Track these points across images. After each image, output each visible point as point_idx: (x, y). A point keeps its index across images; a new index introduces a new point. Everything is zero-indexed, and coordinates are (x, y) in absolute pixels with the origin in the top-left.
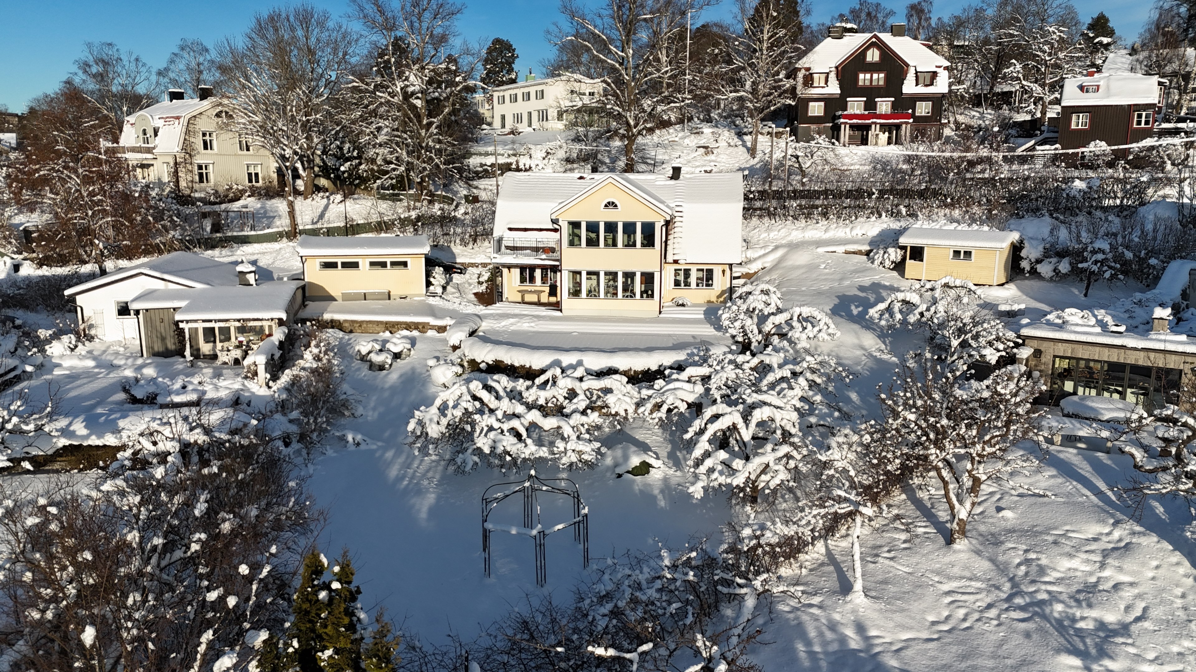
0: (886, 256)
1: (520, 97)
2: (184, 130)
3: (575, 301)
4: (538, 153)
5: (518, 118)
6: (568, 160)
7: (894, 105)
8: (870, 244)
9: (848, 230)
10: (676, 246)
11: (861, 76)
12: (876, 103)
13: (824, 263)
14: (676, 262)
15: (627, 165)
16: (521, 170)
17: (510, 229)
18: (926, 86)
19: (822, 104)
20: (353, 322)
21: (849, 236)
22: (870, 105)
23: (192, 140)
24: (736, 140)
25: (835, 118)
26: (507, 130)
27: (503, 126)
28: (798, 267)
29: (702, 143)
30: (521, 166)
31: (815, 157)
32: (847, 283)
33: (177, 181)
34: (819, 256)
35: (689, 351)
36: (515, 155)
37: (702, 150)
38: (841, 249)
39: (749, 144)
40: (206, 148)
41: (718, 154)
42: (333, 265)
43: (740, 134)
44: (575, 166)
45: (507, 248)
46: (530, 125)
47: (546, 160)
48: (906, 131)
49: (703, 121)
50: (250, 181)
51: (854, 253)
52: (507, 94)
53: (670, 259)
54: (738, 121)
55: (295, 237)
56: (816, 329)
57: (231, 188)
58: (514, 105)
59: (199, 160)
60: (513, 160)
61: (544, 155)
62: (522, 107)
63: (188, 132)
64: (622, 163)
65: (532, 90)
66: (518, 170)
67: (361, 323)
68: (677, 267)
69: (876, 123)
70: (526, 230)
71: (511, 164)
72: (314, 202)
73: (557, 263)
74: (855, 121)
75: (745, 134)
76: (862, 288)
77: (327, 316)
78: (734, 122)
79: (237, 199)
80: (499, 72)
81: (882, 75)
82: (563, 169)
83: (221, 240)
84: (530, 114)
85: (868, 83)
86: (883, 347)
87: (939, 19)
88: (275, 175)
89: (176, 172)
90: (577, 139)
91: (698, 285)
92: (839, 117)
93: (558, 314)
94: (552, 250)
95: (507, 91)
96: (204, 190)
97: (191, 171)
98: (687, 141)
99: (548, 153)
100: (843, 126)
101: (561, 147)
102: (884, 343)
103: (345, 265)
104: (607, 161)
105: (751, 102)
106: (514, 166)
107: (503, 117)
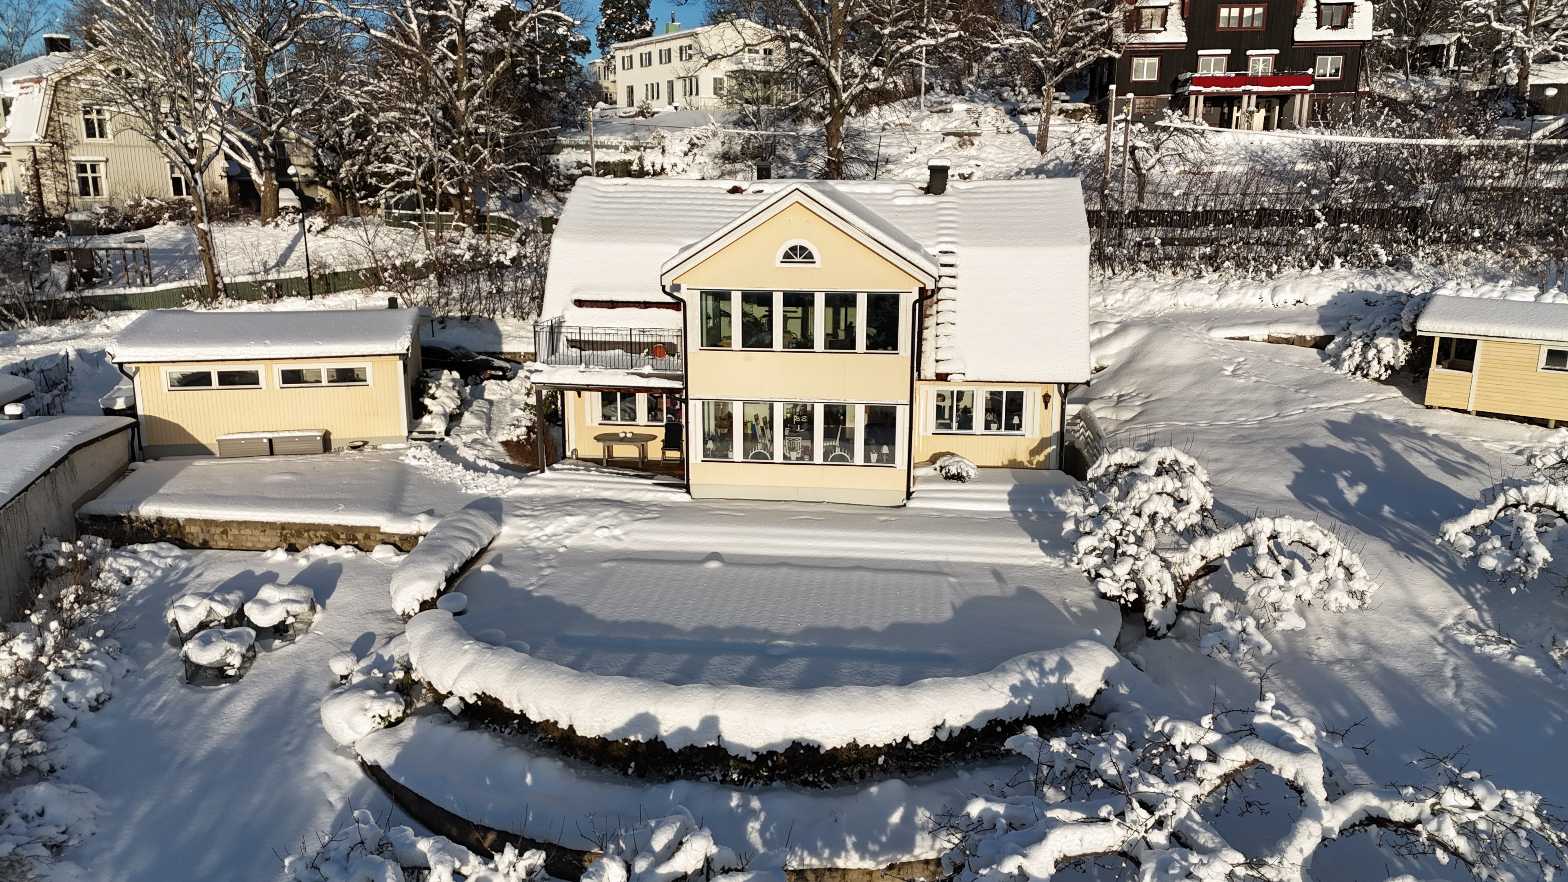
0: (1372, 353)
1: (655, 58)
2: (48, 102)
3: (717, 469)
4: (676, 145)
5: (653, 91)
6: (726, 157)
7: (1278, 62)
8: (1323, 321)
9: (1266, 293)
10: (941, 342)
11: (1224, 12)
12: (1247, 58)
13: (1230, 362)
14: (942, 377)
15: (829, 163)
16: (648, 174)
17: (580, 303)
18: (1335, 28)
19: (1155, 60)
20: (209, 523)
21: (1268, 304)
22: (1238, 62)
23: (64, 119)
24: (1009, 122)
25: (1176, 84)
26: (634, 110)
27: (631, 104)
28: (1177, 371)
29: (952, 126)
30: (648, 167)
31: (1163, 151)
32: (1295, 412)
33: (40, 194)
34: (1216, 348)
35: (1015, 679)
36: (637, 148)
37: (953, 140)
38: (1259, 333)
39: (1033, 130)
40: (91, 134)
41: (982, 146)
42: (200, 380)
43: (1014, 113)
44: (738, 166)
45: (572, 344)
46: (671, 100)
47: (690, 157)
48: (1302, 105)
49: (949, 92)
50: (177, 190)
51: (1288, 341)
52: (636, 54)
53: (929, 369)
54: (1007, 94)
55: (215, 297)
56: (1317, 578)
57: (138, 204)
58: (645, 70)
59: (77, 155)
60: (633, 156)
61: (686, 148)
62: (660, 74)
63: (55, 105)
64: (818, 162)
65: (675, 45)
66: (642, 173)
67: (226, 526)
68: (943, 387)
69: (1249, 93)
70: (613, 304)
71: (630, 163)
72: (278, 230)
73: (678, 385)
74: (1214, 89)
75: (1023, 112)
76: (1335, 428)
77: (148, 510)
78: (999, 95)
79: (149, 223)
80: (625, 20)
81: (1259, 10)
82: (717, 173)
83: (72, 304)
84: (671, 84)
85: (1234, 24)
86: (1473, 615)
88: (225, 182)
89: (37, 176)
90: (742, 122)
91: (987, 427)
92: (1186, 82)
93: (680, 497)
94: (669, 349)
95: (637, 49)
96: (88, 208)
97: (65, 176)
98: (926, 124)
99: (693, 145)
100: (1193, 98)
101: (714, 135)
102: (1470, 598)
103: (227, 379)
104: (792, 156)
105: (1040, 55)
106: (635, 167)
107: (631, 90)
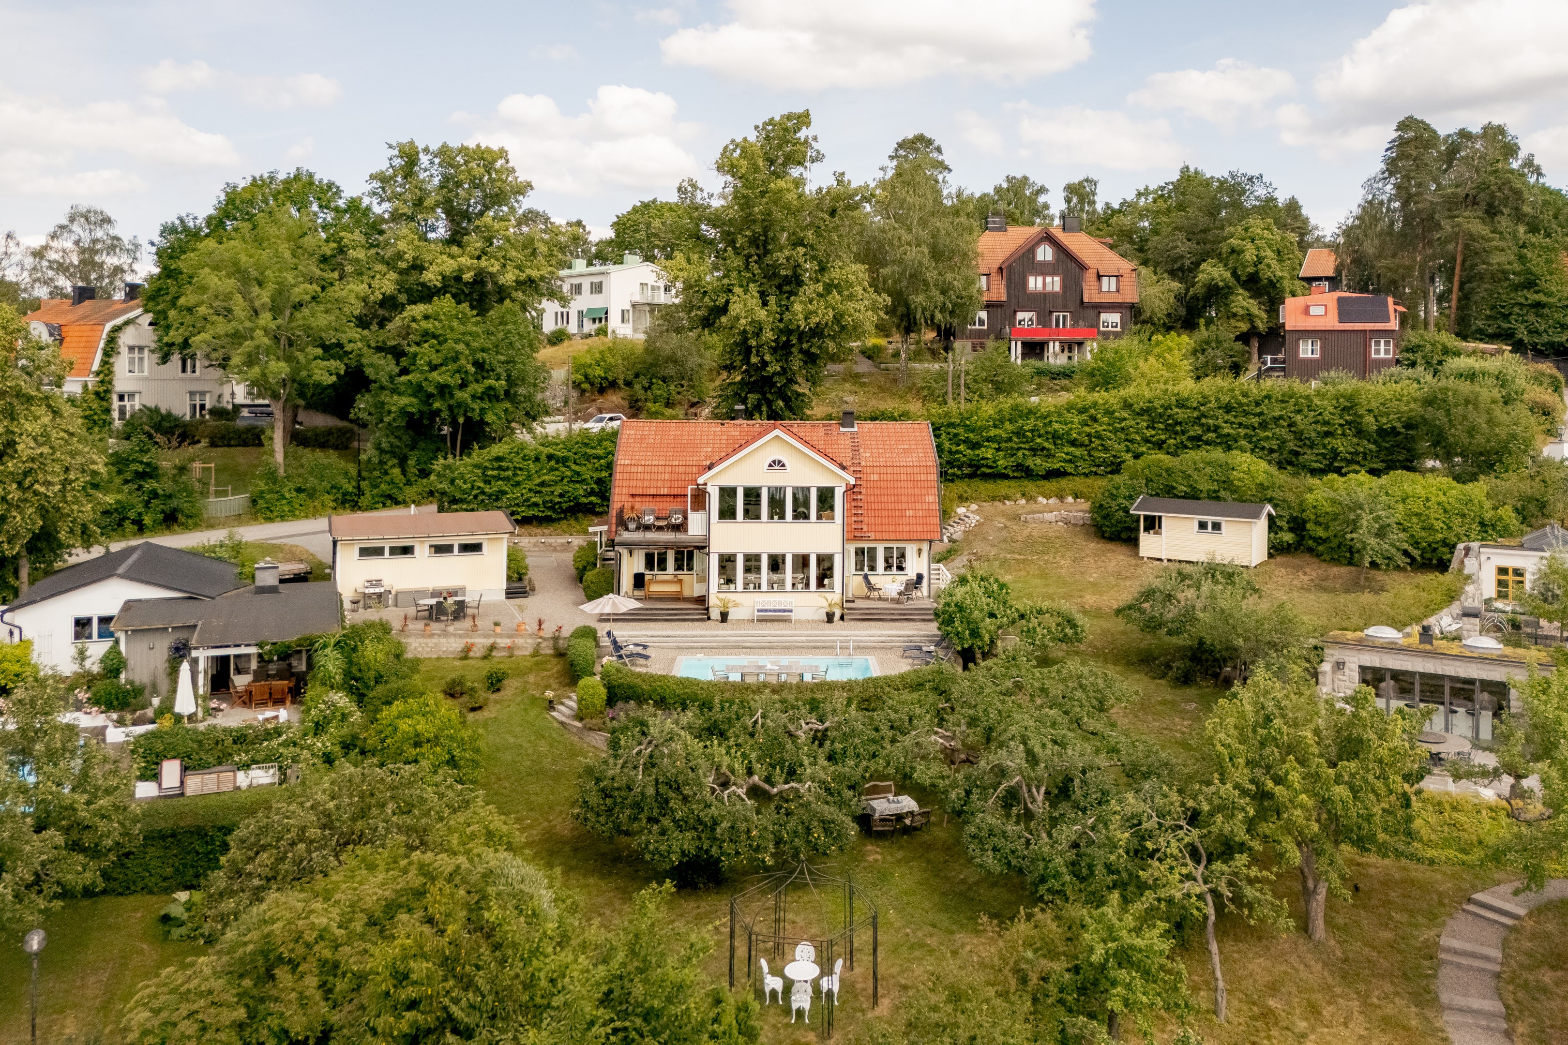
5: (563, 319)
7: (1075, 317)
10: (856, 517)
11: (1032, 281)
14: (858, 538)
17: (634, 497)
19: (984, 313)
23: (112, 359)
40: (131, 370)
42: (378, 552)
46: (580, 329)
50: (193, 416)
59: (120, 387)
65: (586, 281)
68: (859, 545)
69: (1054, 340)
70: (654, 497)
81: (1057, 280)
85: (1040, 289)
87: (1107, 204)
91: (886, 569)
92: (1008, 331)
100: (1013, 343)
103: (395, 551)
